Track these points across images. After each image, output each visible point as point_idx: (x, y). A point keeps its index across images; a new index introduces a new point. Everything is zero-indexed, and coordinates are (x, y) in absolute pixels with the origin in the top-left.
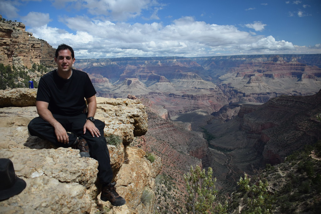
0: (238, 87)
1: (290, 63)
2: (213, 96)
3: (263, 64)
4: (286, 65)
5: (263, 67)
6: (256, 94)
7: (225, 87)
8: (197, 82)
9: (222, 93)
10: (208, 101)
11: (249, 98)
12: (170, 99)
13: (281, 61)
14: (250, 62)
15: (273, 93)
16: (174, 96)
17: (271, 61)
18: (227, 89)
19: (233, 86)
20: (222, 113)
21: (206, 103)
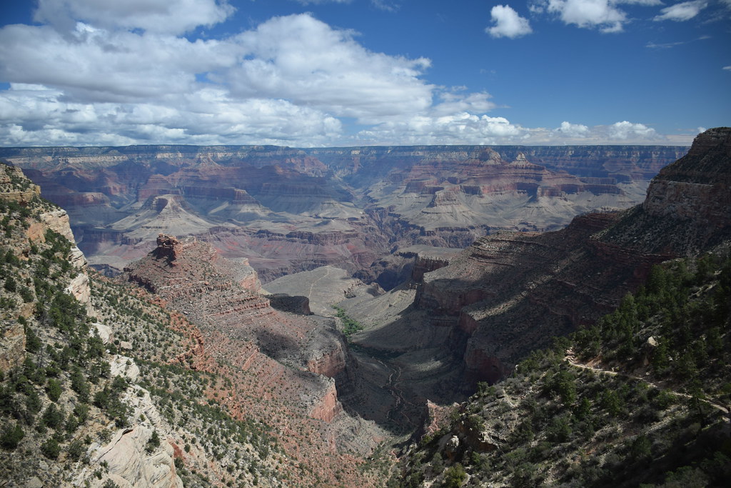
0: (408, 215)
1: (514, 163)
2: (356, 235)
3: (460, 164)
4: (505, 168)
5: (460, 173)
6: (448, 229)
7: (381, 215)
8: (321, 205)
9: (376, 227)
10: (345, 246)
11: (434, 238)
12: (260, 244)
13: (495, 160)
14: (433, 160)
15: (482, 226)
16: (268, 237)
17: (476, 159)
18: (387, 220)
19: (398, 213)
20: (376, 272)
21: (341, 251)
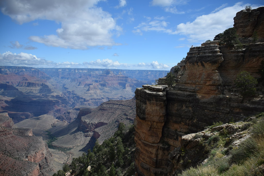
0: (79, 93)
1: (118, 75)
2: (58, 102)
3: (99, 75)
4: (115, 77)
5: (99, 79)
6: (94, 99)
7: (69, 94)
8: (44, 90)
9: (67, 99)
10: (53, 106)
11: (88, 102)
13: (112, 74)
14: (89, 74)
15: (107, 98)
16: (21, 103)
17: (105, 73)
18: (71, 96)
19: (76, 93)
20: (66, 116)
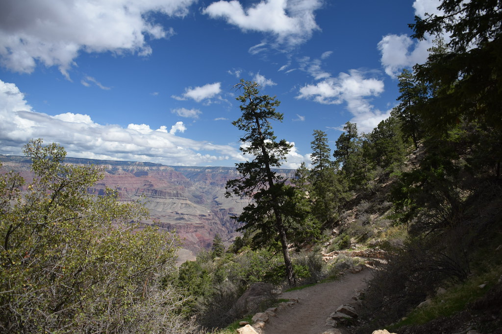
2: (203, 227)
7: (223, 214)
8: (180, 204)
10: (194, 234)
18: (227, 218)
19: (235, 213)
21: (191, 238)
